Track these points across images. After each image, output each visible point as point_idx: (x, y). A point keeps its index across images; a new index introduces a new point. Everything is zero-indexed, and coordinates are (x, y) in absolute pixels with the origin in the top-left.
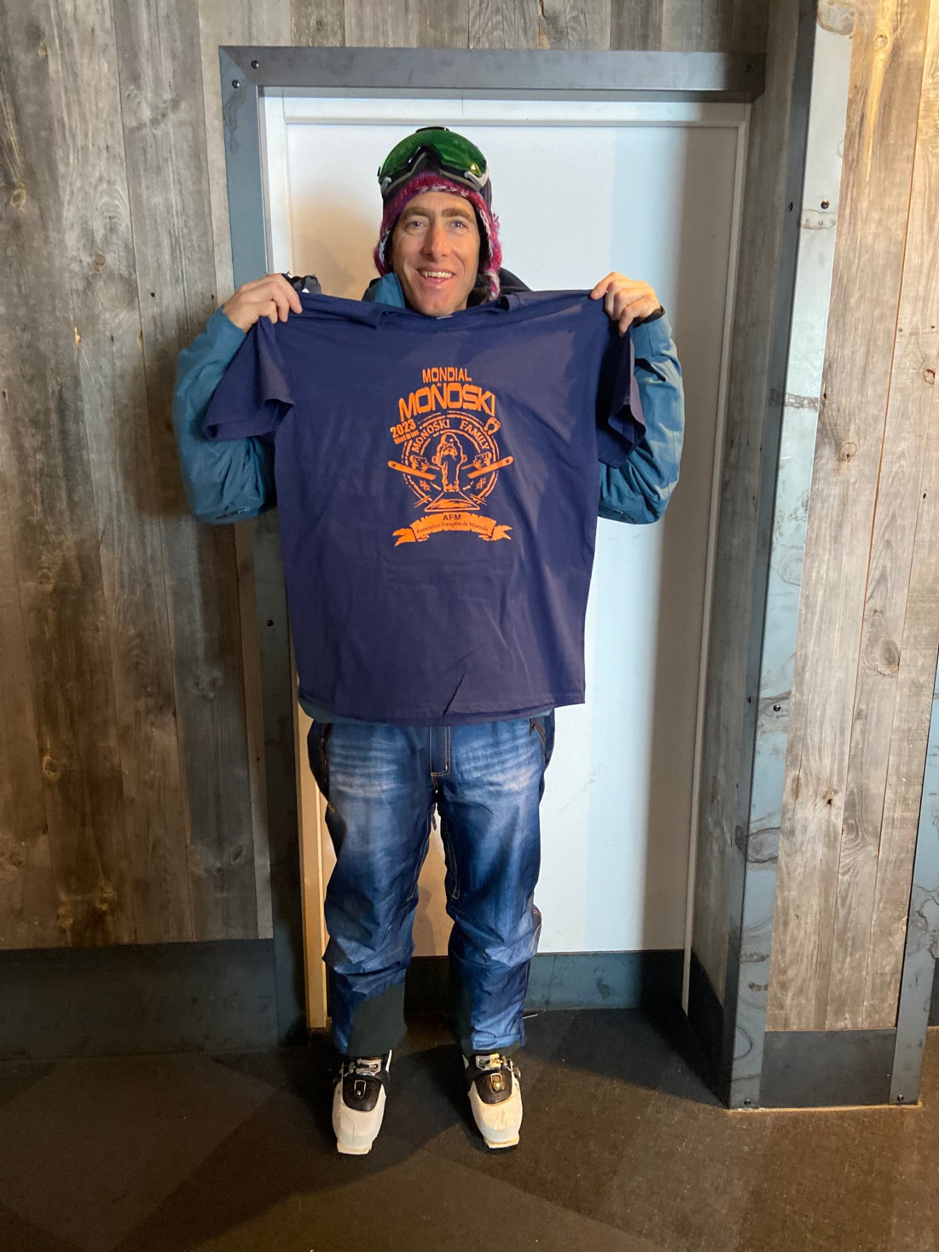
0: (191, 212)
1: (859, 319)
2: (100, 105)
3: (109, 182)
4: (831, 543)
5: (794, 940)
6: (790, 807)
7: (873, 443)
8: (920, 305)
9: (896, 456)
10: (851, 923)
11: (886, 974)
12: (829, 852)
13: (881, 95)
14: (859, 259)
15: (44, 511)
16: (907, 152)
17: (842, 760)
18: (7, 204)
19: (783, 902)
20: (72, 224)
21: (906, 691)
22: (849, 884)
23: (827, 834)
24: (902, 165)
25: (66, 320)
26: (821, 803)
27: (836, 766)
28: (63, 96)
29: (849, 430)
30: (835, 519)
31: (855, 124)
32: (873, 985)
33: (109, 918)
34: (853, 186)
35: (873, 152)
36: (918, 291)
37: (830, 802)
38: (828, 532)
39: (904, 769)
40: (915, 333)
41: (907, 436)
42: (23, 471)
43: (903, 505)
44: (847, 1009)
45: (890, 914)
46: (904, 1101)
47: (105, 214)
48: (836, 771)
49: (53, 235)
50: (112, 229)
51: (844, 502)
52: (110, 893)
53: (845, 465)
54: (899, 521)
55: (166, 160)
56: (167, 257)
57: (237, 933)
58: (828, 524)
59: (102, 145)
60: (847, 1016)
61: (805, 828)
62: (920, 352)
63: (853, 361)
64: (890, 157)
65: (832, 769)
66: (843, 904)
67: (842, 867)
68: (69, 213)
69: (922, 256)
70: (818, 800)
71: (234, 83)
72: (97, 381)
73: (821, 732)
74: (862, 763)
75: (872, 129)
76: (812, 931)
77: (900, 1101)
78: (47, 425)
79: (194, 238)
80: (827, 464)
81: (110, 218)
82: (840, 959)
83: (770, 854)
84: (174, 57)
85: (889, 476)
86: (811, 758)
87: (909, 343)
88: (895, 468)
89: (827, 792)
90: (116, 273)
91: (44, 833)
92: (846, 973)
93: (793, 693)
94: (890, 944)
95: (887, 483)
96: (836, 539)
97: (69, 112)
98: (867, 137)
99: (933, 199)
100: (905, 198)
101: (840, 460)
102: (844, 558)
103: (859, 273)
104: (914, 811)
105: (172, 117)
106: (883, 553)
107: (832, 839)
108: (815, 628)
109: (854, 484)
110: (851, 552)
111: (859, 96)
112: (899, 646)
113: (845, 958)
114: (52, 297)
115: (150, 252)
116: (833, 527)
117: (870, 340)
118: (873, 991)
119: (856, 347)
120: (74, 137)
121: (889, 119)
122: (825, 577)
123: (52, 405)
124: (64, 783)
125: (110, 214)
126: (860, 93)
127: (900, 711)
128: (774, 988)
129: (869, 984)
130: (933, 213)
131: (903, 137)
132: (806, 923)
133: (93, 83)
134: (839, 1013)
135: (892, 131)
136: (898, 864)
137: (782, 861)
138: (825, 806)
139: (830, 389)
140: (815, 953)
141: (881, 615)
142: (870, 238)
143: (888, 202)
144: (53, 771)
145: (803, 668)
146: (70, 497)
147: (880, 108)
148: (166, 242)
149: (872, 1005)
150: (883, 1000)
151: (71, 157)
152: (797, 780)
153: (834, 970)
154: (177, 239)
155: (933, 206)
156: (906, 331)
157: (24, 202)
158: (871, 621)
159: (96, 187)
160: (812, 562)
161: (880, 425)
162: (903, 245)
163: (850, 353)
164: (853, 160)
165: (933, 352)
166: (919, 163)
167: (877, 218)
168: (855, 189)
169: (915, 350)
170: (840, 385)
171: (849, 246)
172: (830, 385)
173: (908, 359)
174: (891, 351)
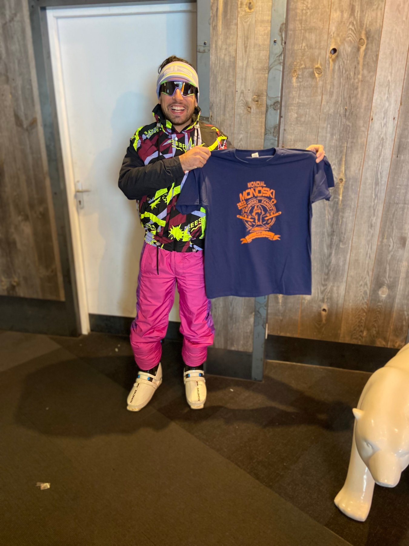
1: (221, 87)
8: (243, 81)
9: (239, 140)
10: (234, 312)
11: (248, 332)
13: (224, 1)
14: (220, 64)
16: (235, 21)
24: (233, 27)
32: (244, 336)
33: (17, 288)
35: (222, 23)
36: (242, 76)
40: (242, 92)
41: (243, 132)
44: (235, 343)
45: (248, 311)
46: (257, 380)
52: (16, 279)
60: (235, 345)
62: (245, 99)
63: (220, 103)
64: (228, 24)
69: (243, 62)
71: (32, 7)
75: (221, 14)
76: (221, 314)
82: (231, 325)
87: (240, 96)
88: (239, 144)
92: (234, 330)
94: (249, 322)
98: (219, 16)
99: (246, 39)
100: (235, 39)
103: (220, 69)
105: (15, 19)
111: (215, 1)
113: (233, 324)
117: (226, 95)
118: (244, 338)
119: (221, 98)
121: (227, 9)
129: (242, 335)
130: (246, 45)
131: (233, 15)
134: (232, 344)
135: (228, 13)
139: (213, 114)
140: (222, 322)
142: (223, 56)
143: (229, 41)
147: (223, 5)
149: (244, 343)
150: (248, 342)
153: (229, 328)
155: (246, 42)
156: (239, 91)
161: (232, 128)
162: (235, 58)
163: (219, 100)
164: (215, 26)
165: (250, 100)
166: (240, 25)
167: (225, 48)
168: (216, 37)
169: (243, 99)
170: (216, 112)
171: (215, 59)
172: (213, 112)
173: (241, 102)
174: (234, 99)
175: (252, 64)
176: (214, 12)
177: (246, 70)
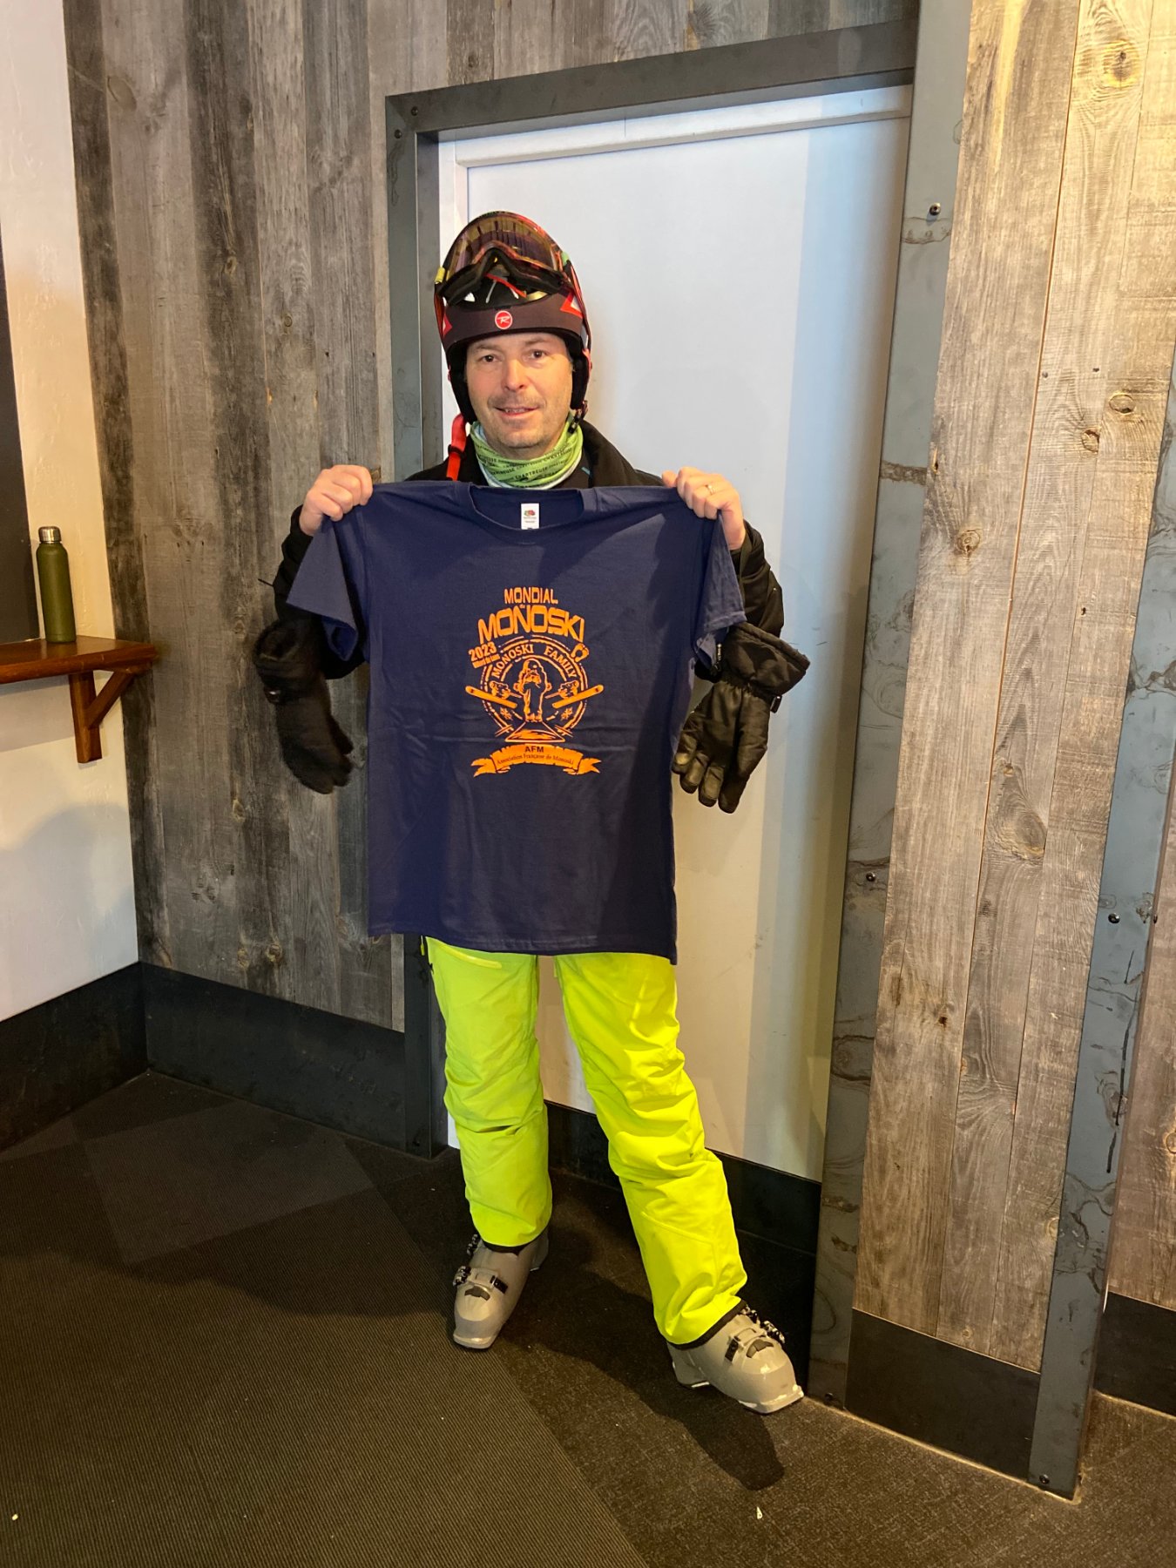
0: (358, 269)
1: (984, 360)
2: (292, 169)
3: (296, 245)
4: (944, 666)
5: (893, 1198)
6: (888, 1014)
7: (1004, 533)
8: (1076, 339)
9: (1038, 552)
10: (974, 1199)
11: (1027, 1290)
12: (942, 1090)
13: (1018, 53)
14: (985, 280)
15: (240, 564)
16: (1055, 126)
17: (962, 966)
18: (223, 271)
19: (879, 1140)
20: (268, 288)
21: (1056, 887)
22: (971, 1143)
23: (939, 1065)
24: (1048, 145)
25: (262, 380)
26: (931, 1021)
27: (952, 974)
28: (264, 164)
29: (969, 513)
30: (951, 633)
31: (980, 96)
32: (1008, 1299)
33: (276, 971)
34: (976, 181)
35: (1005, 131)
36: (1072, 319)
37: (943, 1020)
38: (941, 648)
39: (1053, 999)
40: (1066, 379)
41: (1056, 525)
42: (227, 526)
43: (1050, 622)
44: (968, 1320)
45: (1033, 1204)
46: (1050, 1485)
47: (294, 276)
48: (952, 981)
49: (254, 299)
50: (298, 291)
51: (963, 611)
52: (277, 946)
53: (963, 560)
54: (1043, 645)
55: (340, 218)
56: (339, 316)
57: (375, 1018)
58: (940, 640)
59: (292, 208)
60: (968, 1329)
61: (909, 1049)
62: (1076, 405)
63: (975, 418)
64: (1030, 136)
65: (944, 975)
66: (963, 1169)
67: (962, 1117)
68: (265, 278)
69: (1079, 269)
70: (926, 1014)
71: (397, 134)
72: (282, 440)
73: (932, 922)
74: (989, 976)
75: (1004, 101)
76: (919, 1194)
77: (1045, 1485)
78: (246, 483)
79: (360, 295)
80: (940, 557)
81: (297, 280)
82: (958, 1246)
83: (862, 1071)
84: (349, 114)
85: (1029, 579)
86: (917, 954)
87: (1058, 392)
88: (1040, 567)
89: (939, 1006)
90: (300, 334)
91: (232, 874)
92: (968, 1268)
93: (893, 861)
94: (1033, 1250)
95: (1027, 589)
96: (952, 661)
97: (269, 179)
98: (996, 112)
99: (1096, 187)
100: (1051, 191)
101: (958, 552)
102: (963, 687)
103: (985, 299)
104: (1070, 1066)
105: (345, 174)
106: (1021, 686)
107: (946, 1073)
108: (923, 776)
109: (978, 587)
110: (973, 681)
111: (985, 59)
112: (1045, 822)
113: (967, 1246)
114: (252, 360)
115: (326, 312)
116: (948, 645)
117: (999, 390)
118: (1007, 1307)
119: (980, 400)
120: (271, 202)
121: (1029, 84)
122: (936, 709)
123: (250, 463)
124: (247, 827)
125: (298, 276)
126: (987, 53)
127: (1046, 915)
128: (866, 1255)
129: (1002, 1295)
130: (1096, 207)
131: (1050, 105)
132: (911, 1180)
133: (286, 150)
134: (956, 1320)
135: (1032, 99)
136: (1047, 1136)
137: (878, 1084)
138: (936, 1025)
139: (943, 456)
140: (923, 1224)
141: (1017, 773)
142: (999, 250)
143: (1026, 198)
144: (241, 815)
145: (907, 829)
146: (259, 553)
147: (1014, 71)
148: (340, 301)
149: (1005, 1328)
150: (1022, 1327)
151: (269, 222)
152: (900, 980)
153: (950, 1255)
154: (347, 300)
155: (1097, 197)
156: (1055, 376)
157: (234, 268)
158: (1002, 778)
159: (286, 252)
160: (919, 689)
161: (1016, 509)
162: (1049, 255)
163: (971, 408)
164: (977, 145)
165: (1098, 405)
166: (1073, 138)
167: (1010, 221)
168: (978, 185)
169: (1067, 403)
170: (957, 451)
171: (970, 262)
172: (943, 451)
173: (1056, 416)
174: (1031, 404)
175: (1114, 274)
176: (977, 98)
177: (1089, 298)
